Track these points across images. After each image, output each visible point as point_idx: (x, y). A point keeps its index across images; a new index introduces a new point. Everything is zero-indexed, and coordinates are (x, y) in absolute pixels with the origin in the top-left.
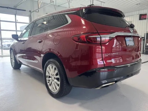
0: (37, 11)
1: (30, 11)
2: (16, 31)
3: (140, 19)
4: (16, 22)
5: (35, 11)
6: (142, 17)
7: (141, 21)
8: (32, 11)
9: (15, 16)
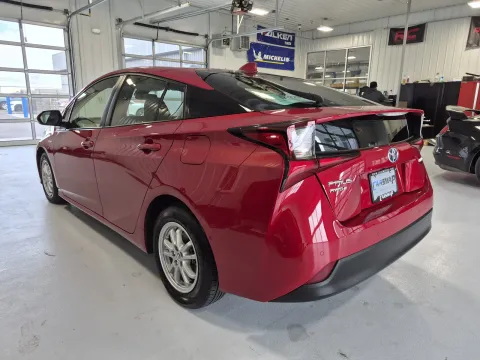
0: (86, 12)
1: (66, 12)
2: (26, 71)
3: (392, 42)
4: (23, 44)
5: (80, 10)
6: (396, 36)
7: (395, 48)
8: (74, 11)
9: (21, 27)
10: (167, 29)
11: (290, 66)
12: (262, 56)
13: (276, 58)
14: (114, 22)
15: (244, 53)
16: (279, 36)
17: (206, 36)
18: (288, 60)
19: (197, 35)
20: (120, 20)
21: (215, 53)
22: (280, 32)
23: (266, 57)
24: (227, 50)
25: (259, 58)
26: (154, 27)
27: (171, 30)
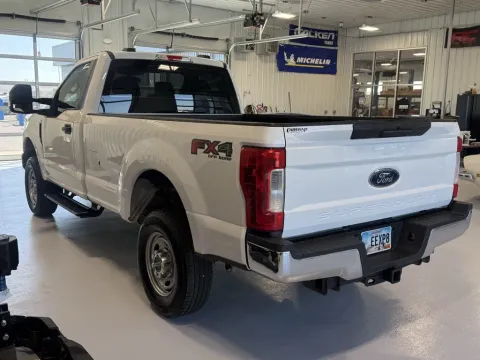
0: (99, 26)
1: (79, 23)
4: (36, 58)
6: (453, 38)
8: (86, 23)
9: (35, 41)
10: (182, 35)
11: (331, 70)
12: (296, 59)
13: (313, 61)
14: (126, 31)
15: (274, 57)
16: (317, 35)
17: (227, 40)
18: (328, 62)
19: (217, 39)
20: (132, 29)
21: (237, 59)
22: (318, 31)
23: (300, 60)
24: (252, 55)
25: (291, 62)
26: (169, 34)
27: (188, 36)
